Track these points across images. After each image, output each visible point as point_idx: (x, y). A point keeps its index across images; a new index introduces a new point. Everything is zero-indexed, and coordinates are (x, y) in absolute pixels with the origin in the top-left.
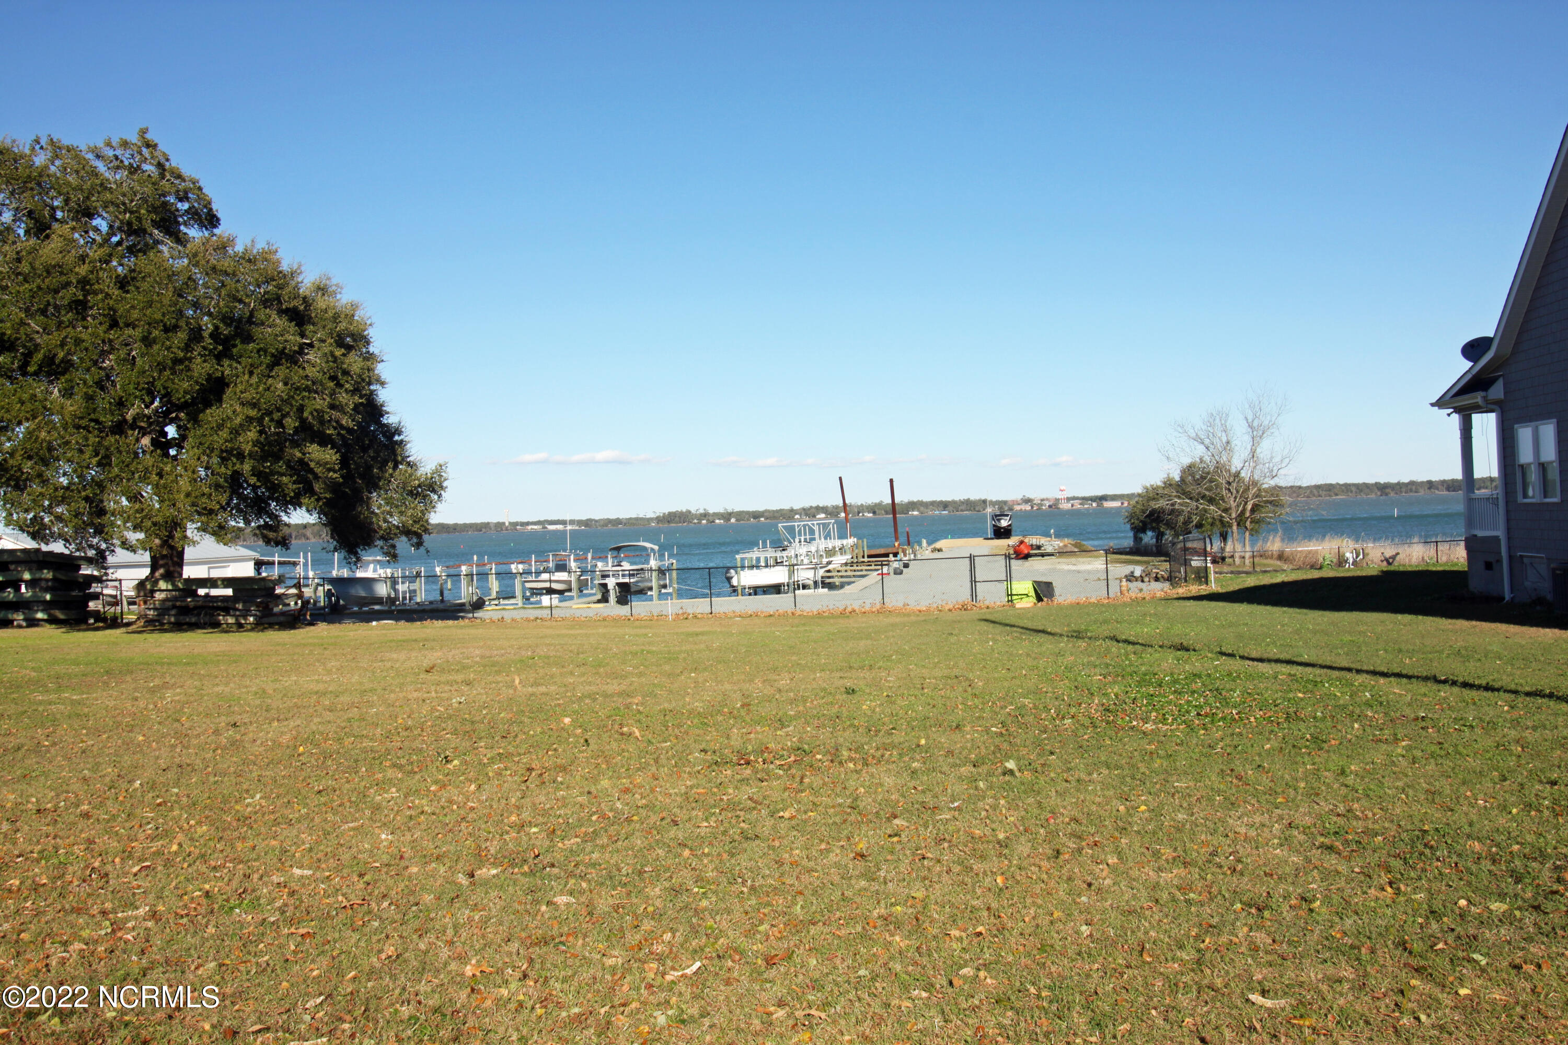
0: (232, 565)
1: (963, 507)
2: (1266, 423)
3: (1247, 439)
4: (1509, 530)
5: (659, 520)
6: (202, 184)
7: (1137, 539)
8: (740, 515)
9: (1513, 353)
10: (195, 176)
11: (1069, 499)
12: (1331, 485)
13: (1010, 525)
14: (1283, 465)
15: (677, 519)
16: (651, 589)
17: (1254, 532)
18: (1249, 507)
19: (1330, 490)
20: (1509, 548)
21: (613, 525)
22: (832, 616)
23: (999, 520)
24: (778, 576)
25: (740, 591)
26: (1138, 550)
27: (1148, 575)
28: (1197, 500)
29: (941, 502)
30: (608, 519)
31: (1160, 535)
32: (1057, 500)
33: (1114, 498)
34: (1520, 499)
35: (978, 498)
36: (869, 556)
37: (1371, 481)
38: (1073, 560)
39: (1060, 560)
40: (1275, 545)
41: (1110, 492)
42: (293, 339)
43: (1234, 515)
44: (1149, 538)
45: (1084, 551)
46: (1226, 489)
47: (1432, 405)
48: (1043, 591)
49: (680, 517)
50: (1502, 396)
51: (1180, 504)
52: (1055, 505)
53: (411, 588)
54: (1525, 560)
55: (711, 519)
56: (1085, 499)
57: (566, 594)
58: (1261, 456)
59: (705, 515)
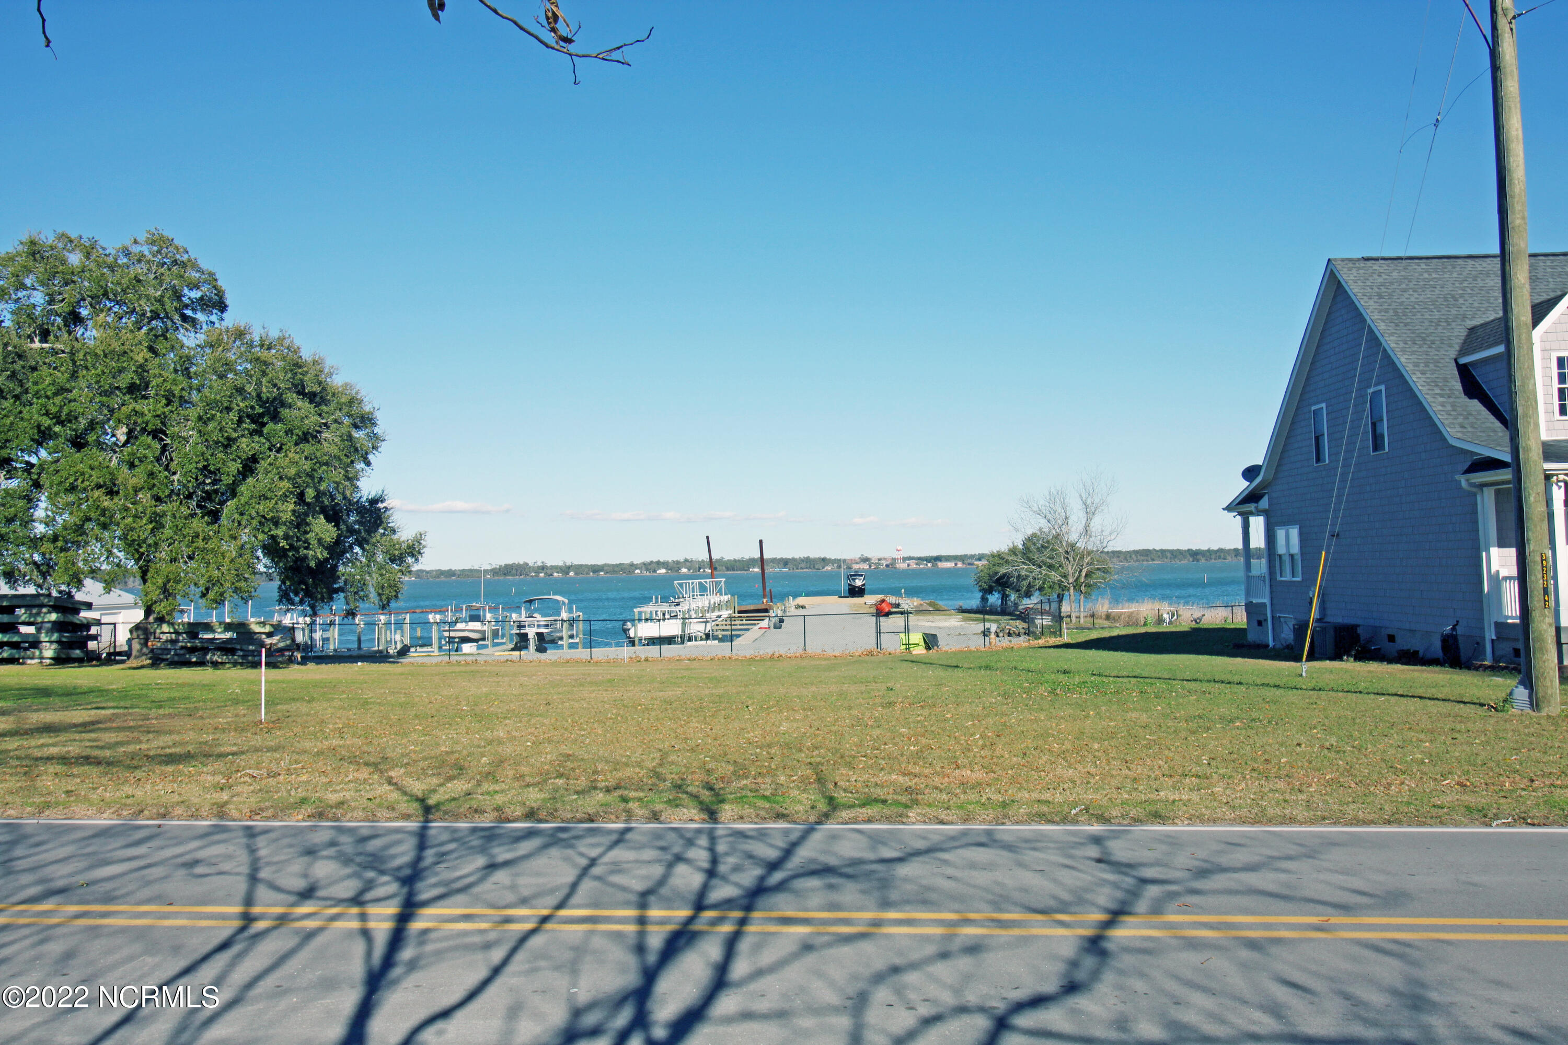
0: (123, 611)
1: (803, 565)
2: (1097, 500)
3: (1082, 515)
4: (1272, 599)
5: (495, 572)
6: (217, 277)
7: (984, 599)
8: (579, 569)
9: (1275, 478)
10: (211, 269)
11: (905, 559)
12: (1148, 551)
13: (864, 585)
14: (1112, 537)
15: (514, 571)
16: (561, 638)
17: (1087, 595)
18: (1084, 574)
19: (1147, 555)
20: (1272, 611)
21: (446, 577)
22: (763, 660)
23: (854, 580)
24: (671, 628)
25: (637, 642)
26: (984, 611)
27: (1002, 630)
28: (1040, 567)
29: (781, 560)
30: (440, 570)
31: (1005, 597)
32: (894, 559)
33: (948, 558)
34: (1279, 578)
35: (817, 556)
36: (739, 612)
37: (1184, 547)
38: (930, 617)
39: (920, 618)
40: (1103, 607)
41: (944, 553)
42: (313, 420)
43: (1071, 580)
44: (994, 599)
45: (938, 610)
46: (1065, 558)
47: (1224, 509)
48: (930, 641)
49: (517, 570)
50: (1267, 507)
51: (1026, 570)
52: (892, 564)
53: (324, 636)
54: (1282, 620)
55: (549, 572)
56: (920, 559)
57: (480, 643)
58: (1093, 530)
59: (543, 568)
